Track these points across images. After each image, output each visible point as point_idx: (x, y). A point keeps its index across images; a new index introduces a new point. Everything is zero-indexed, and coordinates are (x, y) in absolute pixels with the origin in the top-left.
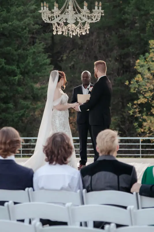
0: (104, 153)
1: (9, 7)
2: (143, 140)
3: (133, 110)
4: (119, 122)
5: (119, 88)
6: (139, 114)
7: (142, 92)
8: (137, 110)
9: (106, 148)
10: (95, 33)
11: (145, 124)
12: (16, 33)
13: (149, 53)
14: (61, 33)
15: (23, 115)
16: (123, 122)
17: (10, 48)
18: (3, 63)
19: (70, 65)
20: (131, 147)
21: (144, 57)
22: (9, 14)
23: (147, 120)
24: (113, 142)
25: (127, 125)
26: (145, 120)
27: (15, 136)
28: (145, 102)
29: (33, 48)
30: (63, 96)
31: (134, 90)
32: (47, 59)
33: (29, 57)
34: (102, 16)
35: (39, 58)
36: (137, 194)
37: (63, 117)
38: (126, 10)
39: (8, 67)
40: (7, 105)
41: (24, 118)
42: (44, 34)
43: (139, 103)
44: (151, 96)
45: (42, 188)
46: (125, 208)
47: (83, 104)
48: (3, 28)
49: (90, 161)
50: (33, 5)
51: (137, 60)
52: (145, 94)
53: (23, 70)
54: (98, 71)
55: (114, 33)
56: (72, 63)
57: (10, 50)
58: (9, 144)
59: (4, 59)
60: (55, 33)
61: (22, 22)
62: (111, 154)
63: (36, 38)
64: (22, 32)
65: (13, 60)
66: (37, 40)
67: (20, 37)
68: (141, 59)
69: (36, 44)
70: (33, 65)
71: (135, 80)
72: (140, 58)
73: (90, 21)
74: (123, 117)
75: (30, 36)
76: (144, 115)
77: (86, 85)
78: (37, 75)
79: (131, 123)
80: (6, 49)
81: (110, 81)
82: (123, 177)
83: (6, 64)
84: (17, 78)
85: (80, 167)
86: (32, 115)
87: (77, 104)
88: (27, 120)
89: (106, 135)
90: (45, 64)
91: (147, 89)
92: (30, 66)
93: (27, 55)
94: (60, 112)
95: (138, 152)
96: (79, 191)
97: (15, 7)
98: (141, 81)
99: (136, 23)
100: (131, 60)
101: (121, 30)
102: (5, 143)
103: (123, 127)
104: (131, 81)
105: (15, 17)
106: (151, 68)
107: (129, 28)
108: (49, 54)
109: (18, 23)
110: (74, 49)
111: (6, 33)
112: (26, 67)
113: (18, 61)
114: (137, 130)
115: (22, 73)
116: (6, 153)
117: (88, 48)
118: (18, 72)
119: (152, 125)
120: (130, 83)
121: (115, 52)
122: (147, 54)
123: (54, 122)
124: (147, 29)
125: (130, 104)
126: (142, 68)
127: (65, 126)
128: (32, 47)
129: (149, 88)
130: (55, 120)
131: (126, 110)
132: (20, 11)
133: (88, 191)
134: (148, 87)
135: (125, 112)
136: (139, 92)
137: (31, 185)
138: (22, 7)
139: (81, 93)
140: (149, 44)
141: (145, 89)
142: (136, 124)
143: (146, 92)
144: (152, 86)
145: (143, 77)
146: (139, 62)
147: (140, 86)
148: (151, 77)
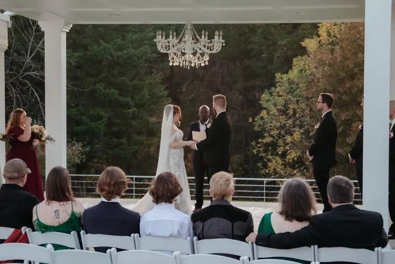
0: (217, 197)
1: (124, 34)
2: (268, 181)
3: (257, 149)
4: (242, 161)
6: (264, 153)
7: (267, 129)
8: (261, 149)
9: (220, 192)
10: (218, 64)
11: (270, 164)
12: (131, 61)
13: (276, 88)
14: (178, 64)
15: (137, 152)
16: (246, 161)
17: (124, 78)
18: (116, 94)
19: (190, 98)
20: (255, 188)
21: (270, 92)
22: (124, 42)
23: (272, 160)
24: (228, 185)
25: (251, 164)
26: (270, 161)
27: (120, 177)
28: (270, 141)
29: (150, 79)
30: (177, 133)
31: (259, 128)
32: (164, 91)
33: (145, 89)
34: (222, 46)
35: (155, 90)
36: (252, 243)
37: (177, 155)
38: (252, 39)
39: (121, 99)
40: (119, 140)
41: (138, 155)
42: (162, 63)
44: (278, 134)
45: (150, 235)
46: (238, 258)
47: (199, 142)
48: (117, 56)
49: (206, 204)
50: (150, 32)
51: (262, 95)
52: (270, 131)
53: (138, 102)
54: (217, 106)
55: (238, 64)
56: (192, 96)
57: (124, 80)
58: (114, 185)
59: (117, 90)
60: (171, 64)
61: (139, 51)
62: (225, 199)
63: (154, 68)
64: (138, 61)
65: (128, 92)
66: (154, 70)
67: (136, 67)
68: (266, 93)
69: (153, 75)
70: (149, 97)
71: (259, 117)
72: (264, 93)
73: (209, 52)
74: (247, 156)
75: (146, 65)
76: (269, 155)
77: (203, 121)
78: (153, 108)
79: (255, 162)
80: (119, 79)
82: (238, 224)
83: (119, 95)
84: (131, 111)
85: (196, 210)
86: (147, 152)
87: (193, 142)
88: (141, 157)
89: (220, 178)
90: (161, 97)
91: (273, 126)
92: (146, 98)
93: (143, 87)
95: (262, 195)
96: (189, 238)
97: (131, 34)
98: (266, 118)
99: (262, 54)
100: (257, 94)
101: (246, 61)
102: (109, 185)
103: (246, 166)
104: (255, 118)
105: (130, 45)
106: (277, 104)
107: (255, 59)
108: (167, 85)
109: (134, 51)
110: (194, 81)
111: (121, 61)
112: (141, 99)
113: (133, 93)
114: (261, 171)
115: (136, 106)
116: (110, 195)
118: (133, 105)
119: (278, 166)
120: (254, 121)
121: (239, 84)
122: (273, 88)
124: (275, 60)
125: (254, 142)
126: (267, 104)
127: (179, 165)
128: (149, 77)
129: (275, 126)
131: (250, 148)
132: (137, 39)
133: (199, 239)
135: (249, 150)
136: (264, 130)
137: (137, 231)
138: (139, 34)
140: (275, 77)
141: (270, 126)
142: (260, 164)
143: (271, 129)
144: (278, 123)
145: (268, 113)
146: (265, 96)
147: (264, 123)
148: (277, 113)
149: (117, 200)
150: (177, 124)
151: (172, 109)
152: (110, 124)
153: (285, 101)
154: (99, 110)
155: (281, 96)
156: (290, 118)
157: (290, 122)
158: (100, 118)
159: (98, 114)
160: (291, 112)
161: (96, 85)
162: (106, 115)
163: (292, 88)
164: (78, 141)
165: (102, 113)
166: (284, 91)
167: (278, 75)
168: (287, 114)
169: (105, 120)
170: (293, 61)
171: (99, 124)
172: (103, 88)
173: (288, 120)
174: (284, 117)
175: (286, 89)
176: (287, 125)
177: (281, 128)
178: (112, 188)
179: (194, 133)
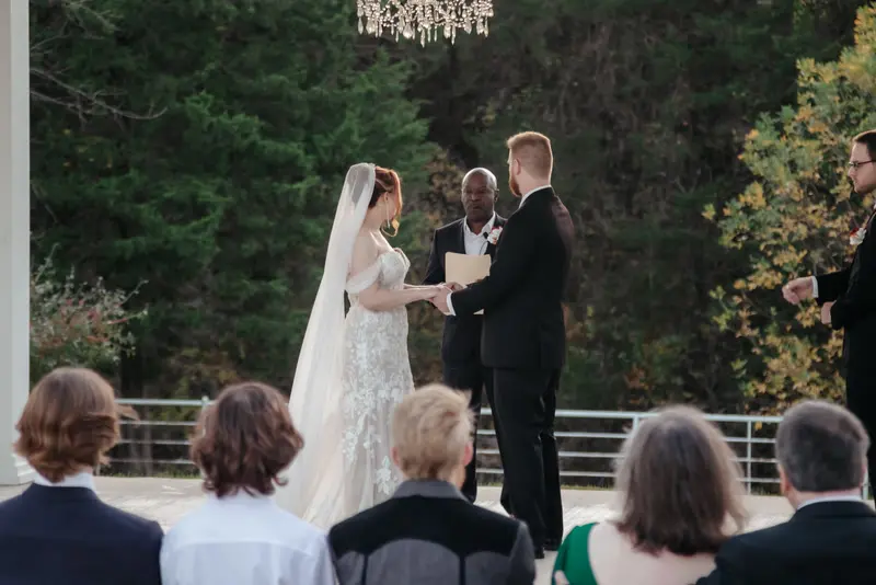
0: (413, 471)
3: (728, 311)
4: (683, 357)
5: (688, 231)
6: (752, 327)
7: (762, 247)
8: (743, 314)
11: (774, 364)
12: (305, 21)
13: (796, 106)
16: (699, 357)
17: (281, 78)
18: (255, 129)
21: (776, 120)
23: (780, 350)
24: (449, 431)
25: (714, 367)
26: (771, 352)
27: (95, 402)
28: (773, 284)
29: (366, 80)
30: (384, 259)
31: (735, 240)
32: (414, 120)
33: (349, 114)
35: (386, 117)
37: (384, 334)
39: (270, 145)
40: (263, 283)
43: (752, 286)
44: (799, 265)
47: (465, 287)
51: (748, 132)
52: (774, 255)
53: (327, 159)
54: (522, 170)
55: (672, 29)
57: (282, 84)
58: (71, 431)
59: (257, 117)
62: (441, 475)
64: (326, 21)
65: (293, 123)
67: (320, 39)
68: (763, 126)
69: (376, 66)
70: (364, 140)
71: (739, 205)
72: (758, 123)
74: (700, 340)
76: (768, 334)
77: (477, 223)
80: (264, 80)
81: (565, 209)
82: (478, 560)
83: (264, 133)
84: (301, 186)
87: (442, 287)
89: (425, 407)
90: (407, 139)
91: (785, 237)
92: (354, 146)
93: (344, 106)
94: (375, 317)
98: (760, 208)
100: (733, 131)
101: (698, 19)
102: (55, 429)
103: (697, 375)
104: (726, 207)
106: (800, 162)
107: (729, 14)
108: (425, 100)
110: (525, 85)
111: (269, 21)
112: (336, 149)
113: (309, 127)
114: (743, 386)
115: (323, 170)
117: (576, 84)
118: (309, 166)
119: (798, 370)
120: (720, 216)
121: (676, 98)
123: (352, 351)
124: (796, 17)
125: (719, 289)
126: (765, 163)
127: (389, 367)
128: (363, 75)
129: (791, 235)
130: (354, 347)
134: (787, 233)
135: (705, 320)
136: (752, 249)
139: (460, 248)
140: (796, 72)
141: (776, 236)
142: (738, 365)
143: (778, 247)
144: (800, 226)
145: (767, 193)
146: (758, 136)
147: (756, 225)
148: (798, 195)
149: (85, 479)
150: (387, 230)
151: (372, 178)
152: (230, 232)
153: (827, 155)
154: (195, 182)
155: (812, 137)
156: (842, 209)
157: (841, 223)
158: (200, 210)
159: (194, 197)
160: (843, 191)
161: (187, 99)
162: (220, 199)
163: (852, 109)
164: (111, 286)
165: (207, 193)
166: (825, 120)
167: (806, 66)
168: (831, 200)
169: (215, 218)
170: (855, 17)
171: (196, 231)
172: (210, 109)
173: (834, 218)
174: (821, 206)
175: (833, 114)
176: (833, 234)
177: (811, 242)
178: (64, 441)
179: (451, 259)
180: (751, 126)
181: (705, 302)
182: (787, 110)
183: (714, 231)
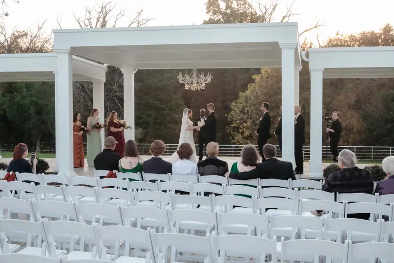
0: (210, 155)
1: (163, 74)
2: (235, 146)
3: (229, 130)
4: (222, 136)
6: (233, 132)
7: (234, 120)
8: (231, 130)
9: (212, 152)
11: (236, 138)
12: (166, 87)
13: (239, 99)
15: (169, 132)
17: (163, 96)
22: (163, 78)
24: (215, 148)
26: (236, 136)
27: (162, 145)
28: (236, 126)
30: (190, 123)
31: (230, 119)
32: (182, 102)
34: (211, 80)
35: (178, 101)
38: (226, 76)
39: (161, 106)
40: (160, 126)
41: (170, 134)
42: (181, 88)
43: (233, 126)
44: (240, 123)
45: (177, 174)
47: (201, 127)
48: (159, 85)
52: (236, 121)
53: (170, 108)
54: (210, 109)
55: (219, 88)
56: (197, 104)
58: (158, 149)
59: (159, 102)
60: (185, 89)
61: (170, 82)
62: (214, 155)
64: (169, 87)
65: (165, 103)
66: (177, 92)
67: (168, 90)
68: (234, 102)
70: (175, 105)
71: (230, 114)
73: (205, 82)
75: (173, 89)
76: (235, 133)
77: (203, 117)
78: (177, 110)
79: (228, 137)
81: (216, 115)
82: (220, 168)
83: (160, 104)
84: (166, 112)
86: (174, 132)
87: (198, 127)
89: (212, 145)
90: (181, 105)
93: (172, 100)
94: (189, 131)
95: (232, 153)
97: (166, 74)
98: (234, 115)
99: (231, 83)
100: (229, 103)
101: (223, 87)
102: (156, 149)
104: (228, 114)
105: (166, 79)
106: (239, 108)
107: (228, 86)
108: (184, 99)
109: (167, 82)
112: (171, 106)
113: (167, 103)
114: (231, 141)
116: (156, 154)
118: (167, 109)
120: (227, 116)
124: (237, 86)
125: (228, 127)
126: (234, 108)
128: (175, 95)
132: (169, 76)
133: (201, 176)
135: (225, 131)
136: (232, 120)
137: (171, 172)
138: (170, 74)
141: (236, 119)
142: (231, 138)
144: (240, 117)
145: (235, 112)
146: (233, 104)
147: (233, 117)
148: (239, 112)
149: (160, 156)
150: (190, 119)
151: (188, 111)
152: (156, 119)
153: (244, 106)
154: (150, 111)
155: (241, 104)
156: (246, 114)
157: (246, 116)
158: (151, 116)
159: (150, 114)
160: (246, 111)
161: (149, 99)
162: (154, 114)
163: (247, 100)
164: (140, 127)
165: (152, 113)
166: (243, 101)
167: (240, 93)
168: (244, 113)
169: (153, 117)
170: (248, 86)
171: (150, 119)
172: (152, 101)
173: (244, 116)
176: (244, 118)
177: (241, 119)
178: (158, 151)
179: (199, 122)
180: (232, 102)
181: (225, 128)
182: (237, 100)
183: (226, 118)
